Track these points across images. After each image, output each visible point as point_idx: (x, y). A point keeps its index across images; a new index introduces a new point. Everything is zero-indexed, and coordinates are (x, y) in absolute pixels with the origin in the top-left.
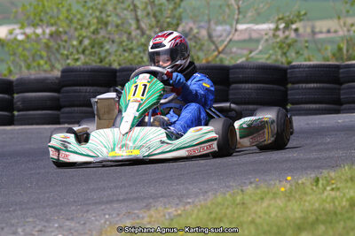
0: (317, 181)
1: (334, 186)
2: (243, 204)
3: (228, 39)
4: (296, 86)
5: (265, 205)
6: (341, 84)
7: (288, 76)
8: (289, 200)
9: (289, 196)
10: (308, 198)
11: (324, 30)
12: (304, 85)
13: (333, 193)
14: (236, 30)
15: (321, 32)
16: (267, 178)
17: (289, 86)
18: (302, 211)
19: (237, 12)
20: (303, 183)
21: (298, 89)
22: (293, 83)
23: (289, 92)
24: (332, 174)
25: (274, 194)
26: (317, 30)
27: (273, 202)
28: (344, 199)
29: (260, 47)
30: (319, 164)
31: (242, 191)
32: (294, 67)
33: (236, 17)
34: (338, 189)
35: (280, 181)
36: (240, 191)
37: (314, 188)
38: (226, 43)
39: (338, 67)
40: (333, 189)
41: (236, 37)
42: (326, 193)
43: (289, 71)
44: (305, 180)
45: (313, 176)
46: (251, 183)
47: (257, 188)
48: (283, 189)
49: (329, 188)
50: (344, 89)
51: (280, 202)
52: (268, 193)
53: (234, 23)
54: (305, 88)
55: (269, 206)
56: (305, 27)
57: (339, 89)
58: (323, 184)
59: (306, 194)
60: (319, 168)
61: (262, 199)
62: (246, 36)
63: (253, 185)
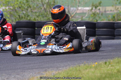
0: (106, 63)
1: (112, 65)
2: (80, 70)
3: (75, 12)
4: (99, 29)
5: (87, 71)
6: (115, 29)
7: (96, 26)
8: (96, 70)
9: (96, 68)
10: (103, 69)
11: (109, 10)
12: (102, 29)
13: (111, 67)
14: (78, 9)
15: (108, 11)
16: (88, 61)
17: (97, 29)
18: (100, 73)
19: (78, 3)
20: (101, 64)
21: (100, 30)
22: (98, 28)
23: (96, 32)
24: (111, 61)
25: (91, 67)
26: (107, 10)
27: (90, 70)
28: (115, 70)
29: (86, 16)
30: (106, 57)
31: (79, 66)
32: (98, 23)
33: (78, 4)
34: (113, 66)
35: (93, 63)
36: (78, 66)
37: (105, 65)
38: (74, 14)
39: (114, 23)
40: (111, 66)
41: (78, 12)
42: (109, 67)
43: (97, 24)
44: (102, 62)
45: (105, 61)
46: (82, 63)
47: (84, 65)
48: (94, 66)
49: (110, 66)
50: (116, 31)
51: (93, 70)
52: (88, 67)
53: (77, 7)
54: (102, 30)
55: (89, 71)
56: (102, 9)
57: (114, 31)
58: (108, 64)
59: (102, 67)
60: (107, 58)
61: (86, 69)
62: (81, 12)
63: (83, 64)
